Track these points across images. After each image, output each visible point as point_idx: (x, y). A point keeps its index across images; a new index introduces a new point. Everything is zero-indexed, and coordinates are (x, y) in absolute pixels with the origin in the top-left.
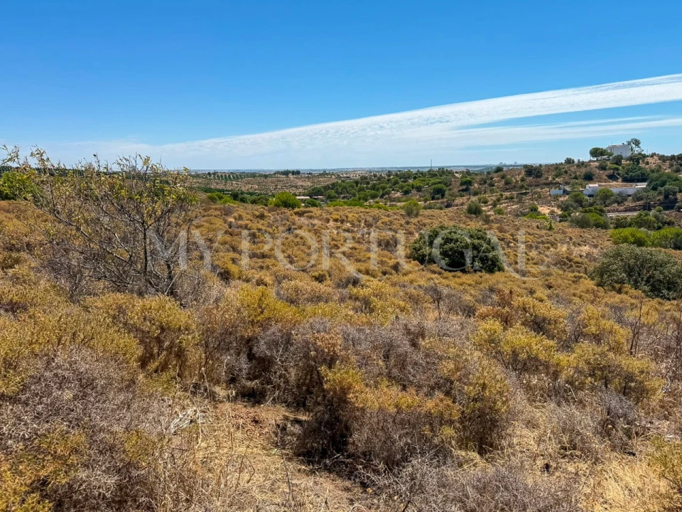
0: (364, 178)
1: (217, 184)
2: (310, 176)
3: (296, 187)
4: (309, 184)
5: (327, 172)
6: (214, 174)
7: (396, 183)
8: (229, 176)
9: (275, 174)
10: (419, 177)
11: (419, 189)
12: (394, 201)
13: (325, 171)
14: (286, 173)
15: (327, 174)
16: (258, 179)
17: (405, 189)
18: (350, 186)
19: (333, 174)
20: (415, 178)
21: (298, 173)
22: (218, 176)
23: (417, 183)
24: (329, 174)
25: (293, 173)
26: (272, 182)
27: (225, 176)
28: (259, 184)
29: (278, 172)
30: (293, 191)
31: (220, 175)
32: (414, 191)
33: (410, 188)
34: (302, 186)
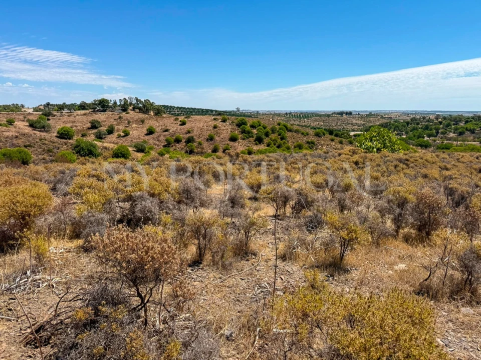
0: (413, 120)
1: (294, 121)
2: (360, 116)
3: (352, 124)
4: (362, 122)
5: (373, 113)
6: (290, 114)
7: (449, 125)
8: (300, 115)
9: (333, 114)
10: (471, 121)
11: (472, 131)
12: (450, 140)
13: (370, 113)
14: (341, 113)
15: (372, 115)
16: (323, 118)
17: (460, 130)
18: (403, 126)
19: (377, 115)
20: (467, 122)
21: (350, 113)
22: (292, 115)
23: (469, 126)
24: (374, 115)
25: (347, 113)
26: (333, 120)
27: (297, 115)
28: (324, 121)
29: (335, 113)
30: (350, 127)
31: (294, 114)
32: (467, 133)
33: (465, 130)
34: (357, 124)
